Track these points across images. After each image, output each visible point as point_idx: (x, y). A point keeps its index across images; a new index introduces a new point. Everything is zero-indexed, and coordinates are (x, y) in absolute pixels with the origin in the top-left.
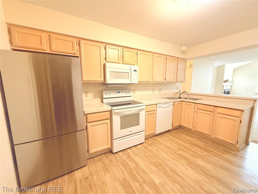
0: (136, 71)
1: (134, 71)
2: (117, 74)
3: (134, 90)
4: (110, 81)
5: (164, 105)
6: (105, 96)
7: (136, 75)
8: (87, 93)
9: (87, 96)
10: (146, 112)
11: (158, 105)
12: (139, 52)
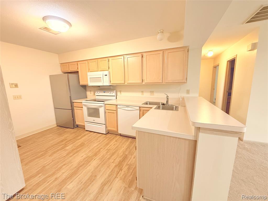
0: (107, 75)
1: (105, 75)
2: (93, 79)
3: (120, 91)
4: (90, 84)
5: (125, 108)
6: (96, 94)
7: (106, 79)
8: (91, 91)
9: (91, 93)
10: (107, 110)
11: (118, 106)
12: (110, 59)
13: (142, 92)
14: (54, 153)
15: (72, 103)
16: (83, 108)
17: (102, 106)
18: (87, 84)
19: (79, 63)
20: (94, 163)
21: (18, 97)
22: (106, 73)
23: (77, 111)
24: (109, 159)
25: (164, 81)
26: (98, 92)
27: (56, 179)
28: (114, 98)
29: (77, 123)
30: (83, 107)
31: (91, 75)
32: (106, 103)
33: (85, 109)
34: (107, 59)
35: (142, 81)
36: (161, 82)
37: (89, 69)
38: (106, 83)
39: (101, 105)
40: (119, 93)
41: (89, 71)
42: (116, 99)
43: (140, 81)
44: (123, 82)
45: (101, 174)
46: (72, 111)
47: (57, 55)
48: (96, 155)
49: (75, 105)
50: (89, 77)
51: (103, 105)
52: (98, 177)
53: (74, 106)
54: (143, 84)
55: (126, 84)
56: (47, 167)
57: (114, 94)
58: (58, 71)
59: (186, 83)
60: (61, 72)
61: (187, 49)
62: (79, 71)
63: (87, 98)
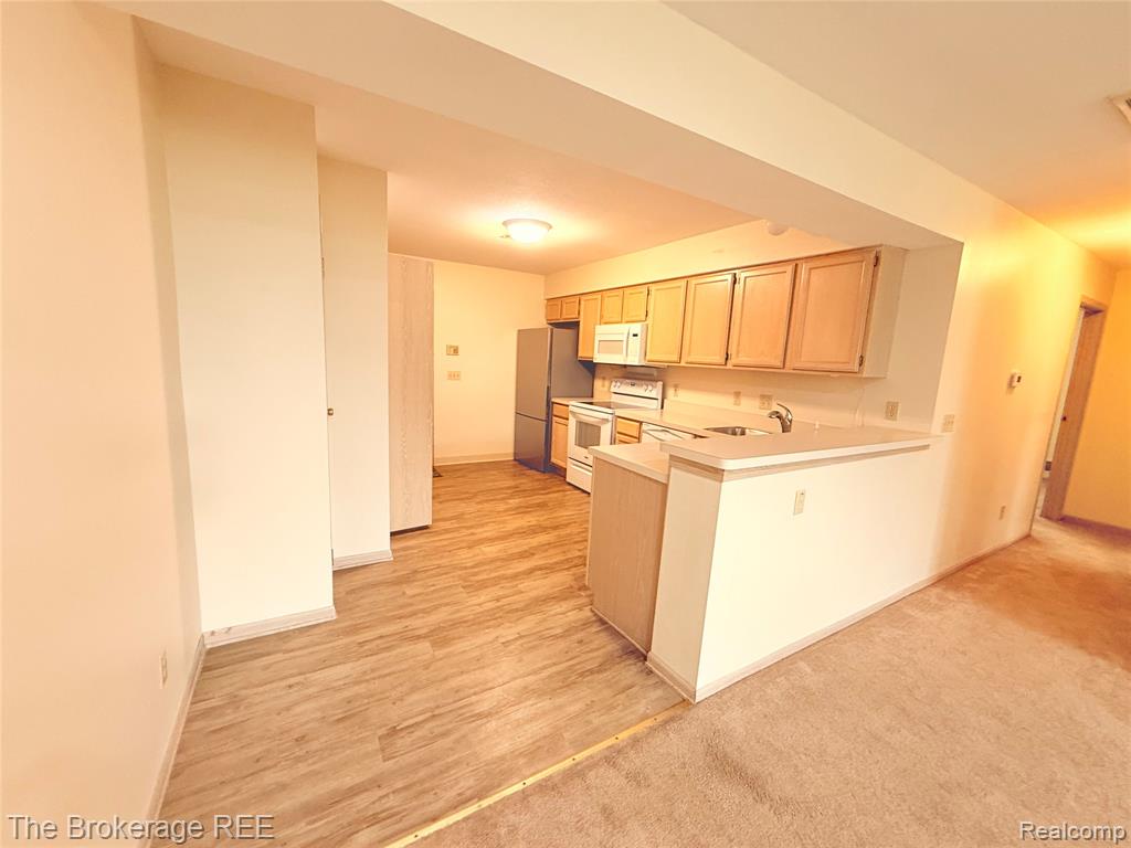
0: (637, 335)
1: (633, 335)
2: (608, 345)
3: (676, 387)
4: (599, 358)
5: (660, 433)
6: (613, 390)
7: (635, 344)
8: (604, 378)
9: (603, 386)
10: (619, 433)
11: (644, 427)
12: (653, 287)
13: (737, 394)
14: (487, 501)
15: (550, 404)
16: (567, 419)
17: (607, 420)
18: (590, 356)
19: (583, 298)
20: (543, 538)
21: (454, 376)
22: (637, 328)
23: (557, 428)
24: (576, 542)
25: (787, 364)
26: (650, 388)
27: (473, 534)
28: (656, 404)
29: (553, 460)
30: (571, 417)
31: (603, 332)
32: (619, 412)
33: (572, 423)
34: (644, 289)
35: (727, 359)
36: (780, 364)
37: (602, 317)
38: (634, 359)
39: (606, 416)
40: (670, 392)
41: (603, 321)
42: (662, 407)
43: (720, 359)
44: (675, 358)
45: (544, 554)
46: (547, 426)
47: (542, 278)
48: (556, 528)
49: (557, 410)
50: (597, 339)
51: (610, 417)
52: (536, 557)
53: (555, 413)
54: (729, 366)
55: (683, 364)
56: (466, 516)
57: (655, 392)
58: (539, 321)
59: (859, 375)
60: (545, 322)
61: (873, 256)
62: (582, 320)
63: (592, 397)
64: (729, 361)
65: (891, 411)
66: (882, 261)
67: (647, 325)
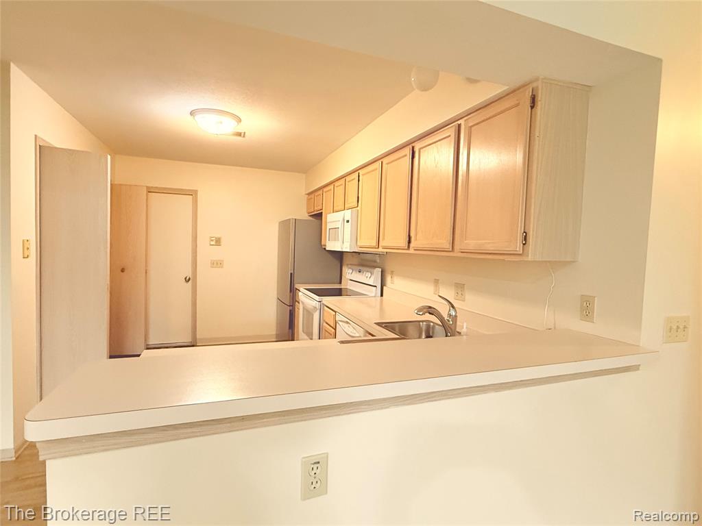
0: (349, 221)
3: (392, 274)
4: (328, 246)
5: (345, 325)
10: (325, 322)
11: (337, 317)
13: (436, 282)
15: (294, 290)
17: (316, 309)
18: (325, 243)
19: (325, 189)
21: (218, 264)
25: (456, 245)
28: (375, 291)
31: (330, 221)
33: (301, 309)
34: (357, 175)
35: (409, 242)
37: (334, 206)
38: (347, 245)
39: (315, 304)
40: (389, 280)
42: (382, 295)
43: (404, 242)
44: (374, 243)
46: (291, 311)
47: (304, 176)
50: (328, 227)
51: (317, 305)
54: (411, 251)
58: (303, 212)
59: (525, 259)
60: (307, 215)
61: (528, 94)
62: (323, 211)
63: (340, 283)
64: (412, 245)
65: (586, 309)
66: (539, 98)
67: (358, 210)
